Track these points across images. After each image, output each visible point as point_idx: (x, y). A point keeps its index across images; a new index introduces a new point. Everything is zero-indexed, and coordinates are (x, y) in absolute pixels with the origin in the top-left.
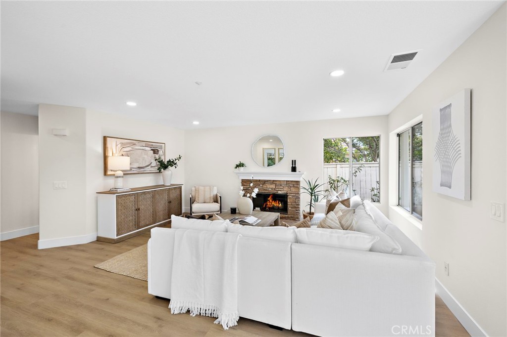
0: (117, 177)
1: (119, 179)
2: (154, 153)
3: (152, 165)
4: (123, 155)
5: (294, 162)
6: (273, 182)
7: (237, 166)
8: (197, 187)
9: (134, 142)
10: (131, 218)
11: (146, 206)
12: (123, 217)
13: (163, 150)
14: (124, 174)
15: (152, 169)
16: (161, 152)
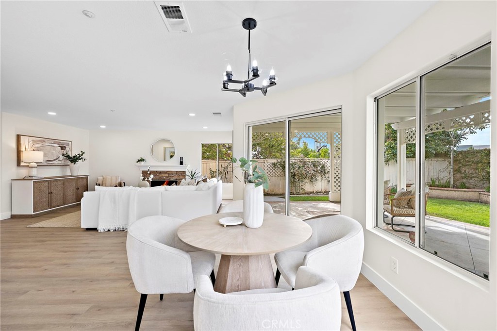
0: (32, 167)
1: (34, 169)
2: (62, 149)
3: (60, 159)
4: (34, 150)
5: (182, 158)
6: (167, 172)
7: (139, 161)
8: (105, 176)
9: (43, 140)
10: (45, 199)
11: (57, 190)
12: (38, 198)
13: (70, 147)
14: (38, 166)
15: (60, 162)
16: (67, 149)
